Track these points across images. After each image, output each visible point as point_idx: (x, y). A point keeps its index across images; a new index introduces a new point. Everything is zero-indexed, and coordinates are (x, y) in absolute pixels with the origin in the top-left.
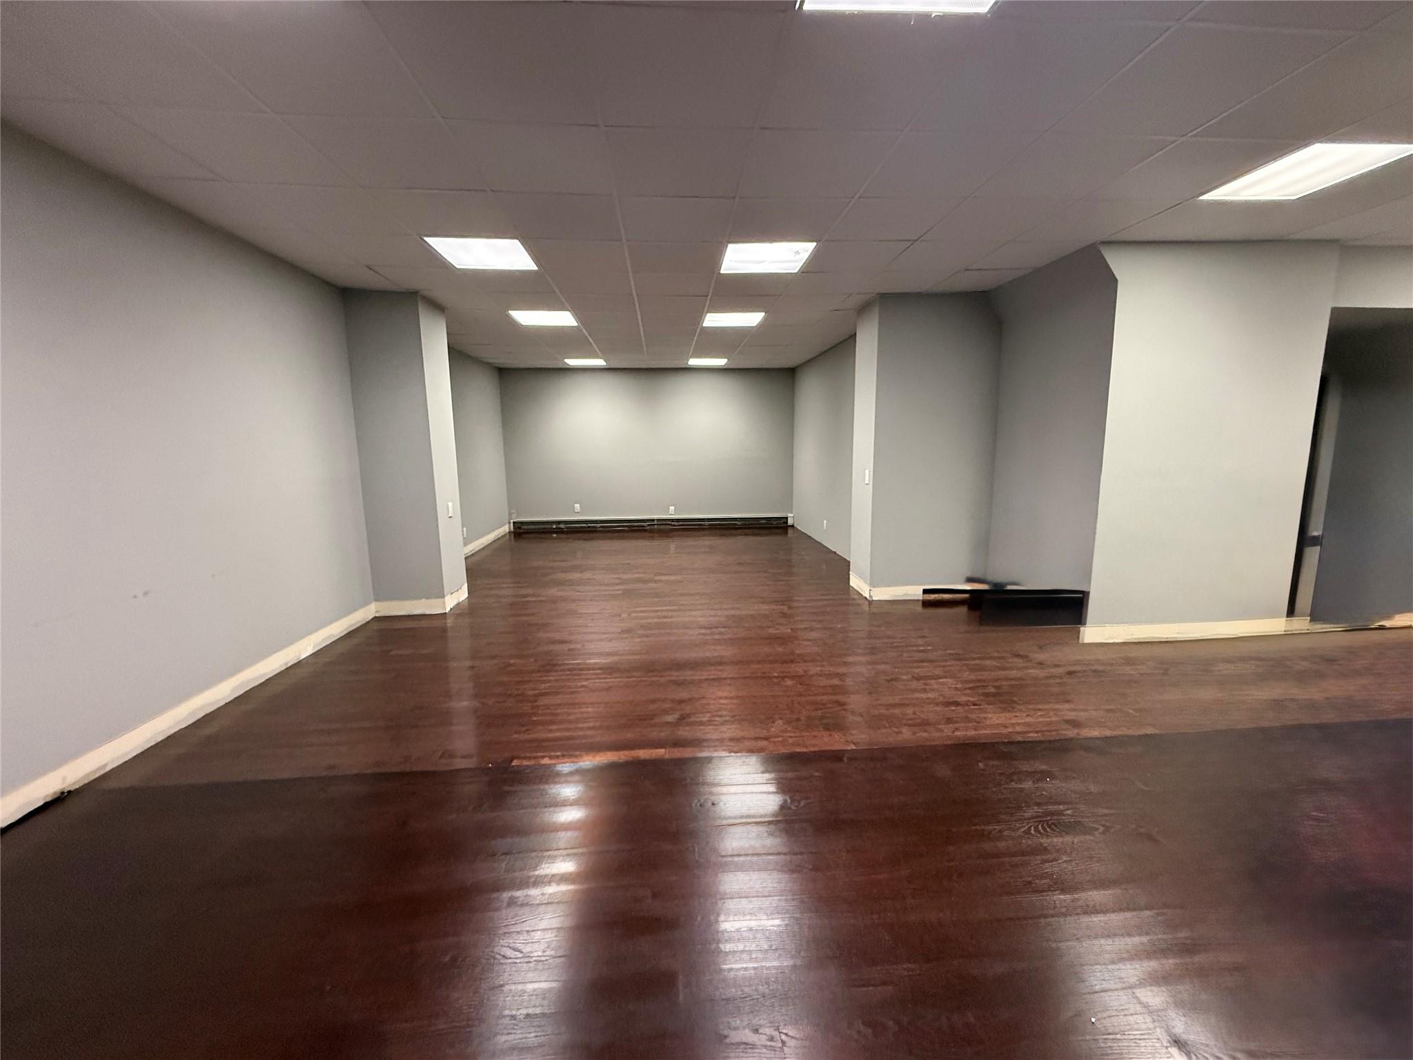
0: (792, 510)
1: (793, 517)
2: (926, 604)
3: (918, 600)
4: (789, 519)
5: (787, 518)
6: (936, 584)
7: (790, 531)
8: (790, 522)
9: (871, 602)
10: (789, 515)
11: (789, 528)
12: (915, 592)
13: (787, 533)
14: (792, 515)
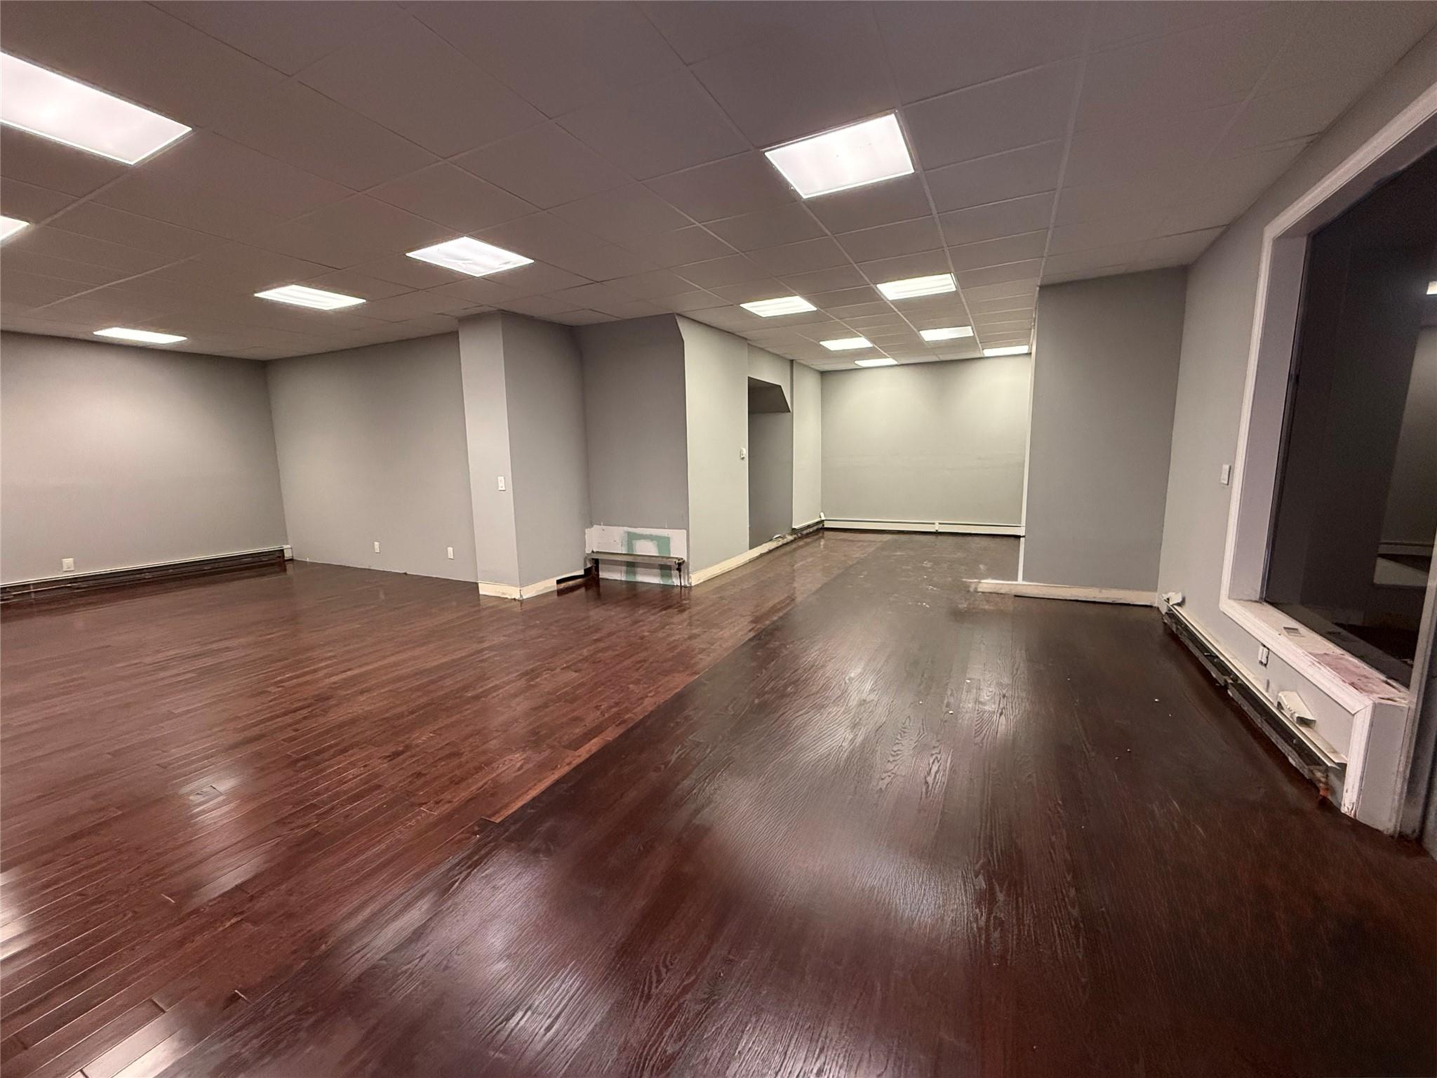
0: (287, 540)
1: (291, 548)
2: (560, 592)
3: (552, 592)
4: (285, 551)
5: (283, 550)
6: (562, 574)
7: (289, 566)
8: (288, 555)
9: (521, 602)
10: (285, 547)
11: (286, 563)
12: (550, 584)
13: (285, 570)
14: (289, 546)
